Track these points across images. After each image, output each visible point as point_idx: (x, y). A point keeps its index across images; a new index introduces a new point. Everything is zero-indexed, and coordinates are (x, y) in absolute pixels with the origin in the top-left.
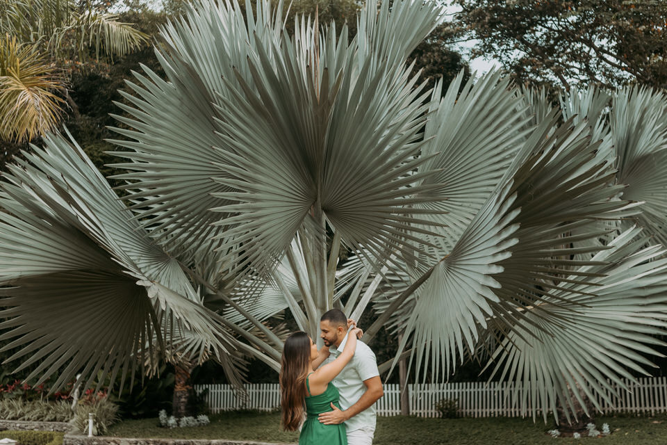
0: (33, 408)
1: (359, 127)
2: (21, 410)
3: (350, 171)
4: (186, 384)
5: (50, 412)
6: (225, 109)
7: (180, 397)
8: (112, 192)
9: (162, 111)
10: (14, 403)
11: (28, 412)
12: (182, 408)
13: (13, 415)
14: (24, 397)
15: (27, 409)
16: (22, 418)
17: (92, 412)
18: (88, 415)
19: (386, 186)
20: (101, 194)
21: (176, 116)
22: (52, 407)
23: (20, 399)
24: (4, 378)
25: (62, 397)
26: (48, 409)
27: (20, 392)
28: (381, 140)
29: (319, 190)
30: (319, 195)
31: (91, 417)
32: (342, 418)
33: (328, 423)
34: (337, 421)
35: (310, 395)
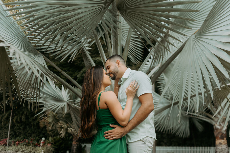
0: (28, 149)
2: (24, 149)
4: (76, 142)
5: (33, 150)
7: (74, 146)
10: (23, 146)
11: (26, 150)
12: (75, 150)
13: (22, 151)
14: (26, 145)
15: (26, 149)
16: (24, 152)
17: (43, 149)
18: (41, 151)
22: (34, 149)
23: (25, 145)
24: (21, 139)
25: (38, 145)
26: (33, 149)
27: (25, 143)
31: (42, 151)
32: (123, 133)
33: (112, 139)
34: (119, 136)
35: (99, 108)
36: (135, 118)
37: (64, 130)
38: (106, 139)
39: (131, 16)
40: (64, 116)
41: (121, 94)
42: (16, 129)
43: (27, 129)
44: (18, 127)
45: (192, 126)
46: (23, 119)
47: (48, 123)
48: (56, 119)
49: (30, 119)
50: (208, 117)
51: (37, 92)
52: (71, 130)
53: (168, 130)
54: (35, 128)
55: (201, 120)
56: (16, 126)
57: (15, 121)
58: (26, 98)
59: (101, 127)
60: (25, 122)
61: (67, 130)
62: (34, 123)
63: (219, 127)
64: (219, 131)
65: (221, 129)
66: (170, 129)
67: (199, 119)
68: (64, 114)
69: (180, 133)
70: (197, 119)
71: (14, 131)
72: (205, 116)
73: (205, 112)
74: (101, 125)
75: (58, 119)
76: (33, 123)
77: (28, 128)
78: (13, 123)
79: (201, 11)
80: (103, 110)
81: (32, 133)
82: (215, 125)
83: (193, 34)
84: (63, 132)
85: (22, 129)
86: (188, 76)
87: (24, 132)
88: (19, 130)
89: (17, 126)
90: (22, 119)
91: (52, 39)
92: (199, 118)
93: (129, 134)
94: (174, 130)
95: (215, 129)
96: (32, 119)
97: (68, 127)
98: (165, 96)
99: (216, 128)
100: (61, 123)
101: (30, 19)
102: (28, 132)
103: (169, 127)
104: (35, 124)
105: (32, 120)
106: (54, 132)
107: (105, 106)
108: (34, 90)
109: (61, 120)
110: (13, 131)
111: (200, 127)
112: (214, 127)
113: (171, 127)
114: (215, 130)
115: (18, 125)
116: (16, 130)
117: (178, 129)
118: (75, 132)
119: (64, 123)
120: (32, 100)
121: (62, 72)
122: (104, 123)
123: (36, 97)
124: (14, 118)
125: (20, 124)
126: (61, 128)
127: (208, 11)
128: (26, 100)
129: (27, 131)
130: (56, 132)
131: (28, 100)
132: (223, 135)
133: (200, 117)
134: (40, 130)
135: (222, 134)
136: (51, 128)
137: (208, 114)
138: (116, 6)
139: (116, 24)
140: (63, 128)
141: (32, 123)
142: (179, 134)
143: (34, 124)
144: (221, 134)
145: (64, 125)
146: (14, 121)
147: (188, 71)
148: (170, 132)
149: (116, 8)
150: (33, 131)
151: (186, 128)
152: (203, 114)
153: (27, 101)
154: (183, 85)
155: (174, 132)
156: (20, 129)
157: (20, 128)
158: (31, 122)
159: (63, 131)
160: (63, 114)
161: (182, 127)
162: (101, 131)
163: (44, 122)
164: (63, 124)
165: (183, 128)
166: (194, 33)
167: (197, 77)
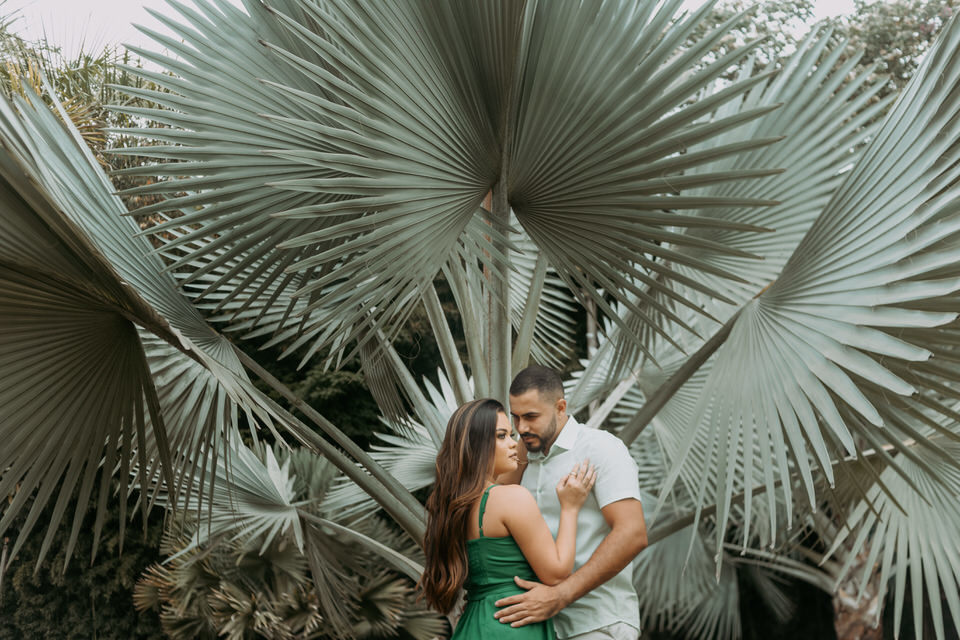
1: (591, 29)
3: (569, 116)
6: (327, 11)
8: (118, 200)
9: (220, 44)
19: (643, 135)
20: (96, 201)
21: (243, 53)
28: (640, 36)
29: (505, 156)
30: (504, 168)
32: (554, 603)
33: (521, 622)
34: (541, 614)
35: (481, 533)
36: (594, 564)
37: (239, 619)
38: (501, 623)
39: (554, 231)
40: (241, 562)
41: (540, 491)
42: (21, 616)
43: (71, 619)
44: (30, 611)
45: (751, 600)
46: (56, 574)
47: (173, 590)
48: (204, 575)
49: (87, 577)
50: (809, 562)
51: (184, 472)
52: (268, 620)
53: (659, 616)
54: (105, 612)
55: (785, 576)
56: (24, 605)
57: (21, 585)
58: (158, 497)
59: (482, 593)
60: (65, 588)
61: (250, 618)
62: (102, 592)
63: (852, 603)
64: (853, 618)
65: (862, 610)
66: (666, 613)
67: (777, 573)
68: (238, 555)
69: (703, 628)
70: (770, 570)
71: (12, 627)
72: (798, 560)
73: (798, 545)
74: (482, 584)
75: (216, 574)
76: (98, 592)
77: (76, 615)
78: (11, 593)
79: (778, 232)
80: (494, 540)
81: (91, 635)
82: (837, 593)
83: (755, 298)
84: (234, 627)
85: (49, 617)
86: (741, 435)
87: (57, 632)
88: (35, 624)
89: (29, 605)
90: (50, 575)
91: (272, 293)
92: (775, 567)
93: (568, 613)
94: (682, 618)
95: (840, 611)
96: (92, 574)
97: (254, 608)
98: (648, 482)
99: (841, 605)
100: (225, 592)
101: (183, 214)
102: (74, 632)
103: (662, 607)
104: (107, 596)
105: (94, 579)
106: (193, 628)
107: (503, 531)
108: (182, 468)
109: (226, 579)
110: (6, 626)
111: (780, 604)
112: (836, 602)
113: (669, 606)
114: (840, 616)
115: (32, 601)
116: (20, 622)
117: (697, 611)
118: (284, 629)
119: (235, 590)
120: (183, 504)
121: (300, 404)
122: (492, 580)
123: (185, 492)
124: (16, 570)
125: (41, 596)
126: (228, 610)
127: (807, 221)
128: (155, 506)
129: (71, 629)
130: (199, 628)
131: (164, 505)
132: (870, 633)
133: (780, 563)
134: (125, 623)
135: (867, 629)
136: (184, 614)
137: (810, 553)
138: (506, 197)
139: (503, 253)
140: (234, 611)
141: (94, 594)
142: (701, 632)
143: (100, 597)
144: (861, 629)
145: (240, 601)
146: (14, 584)
147: (741, 418)
148: (666, 623)
149: (506, 202)
150: (96, 626)
151: (725, 609)
152: (792, 551)
153: (162, 507)
154: (727, 464)
155: (681, 623)
156: (39, 617)
157: (40, 612)
158: (88, 590)
159: (237, 623)
160: (236, 553)
161: (710, 602)
162: (484, 604)
163: (156, 589)
164: (235, 597)
165: (713, 607)
166: (758, 296)
167: (771, 443)
